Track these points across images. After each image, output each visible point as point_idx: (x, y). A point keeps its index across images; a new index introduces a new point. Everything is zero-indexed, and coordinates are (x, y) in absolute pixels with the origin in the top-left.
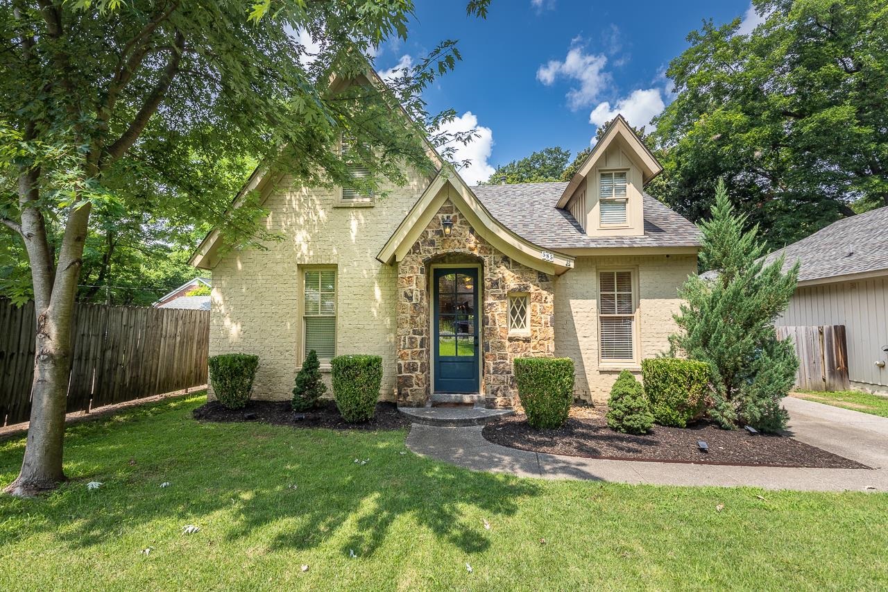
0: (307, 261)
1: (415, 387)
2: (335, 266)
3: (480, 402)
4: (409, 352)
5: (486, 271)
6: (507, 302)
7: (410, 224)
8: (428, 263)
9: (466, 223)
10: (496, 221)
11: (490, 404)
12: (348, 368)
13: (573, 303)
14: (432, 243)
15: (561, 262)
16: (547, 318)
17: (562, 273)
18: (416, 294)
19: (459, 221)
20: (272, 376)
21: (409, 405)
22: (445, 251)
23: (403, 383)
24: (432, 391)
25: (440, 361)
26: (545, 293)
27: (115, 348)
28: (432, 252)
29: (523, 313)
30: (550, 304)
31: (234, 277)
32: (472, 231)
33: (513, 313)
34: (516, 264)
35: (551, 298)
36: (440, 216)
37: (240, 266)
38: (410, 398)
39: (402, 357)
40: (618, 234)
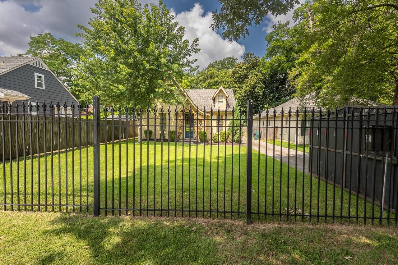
0: (161, 113)
1: (182, 136)
3: (193, 139)
8: (184, 114)
9: (191, 106)
10: (196, 107)
11: (195, 139)
12: (171, 132)
14: (185, 110)
15: (208, 114)
16: (205, 124)
17: (208, 116)
23: (179, 136)
24: (184, 138)
25: (186, 132)
30: (206, 122)
32: (192, 108)
36: (186, 105)
38: (180, 138)
39: (179, 131)
40: (221, 108)
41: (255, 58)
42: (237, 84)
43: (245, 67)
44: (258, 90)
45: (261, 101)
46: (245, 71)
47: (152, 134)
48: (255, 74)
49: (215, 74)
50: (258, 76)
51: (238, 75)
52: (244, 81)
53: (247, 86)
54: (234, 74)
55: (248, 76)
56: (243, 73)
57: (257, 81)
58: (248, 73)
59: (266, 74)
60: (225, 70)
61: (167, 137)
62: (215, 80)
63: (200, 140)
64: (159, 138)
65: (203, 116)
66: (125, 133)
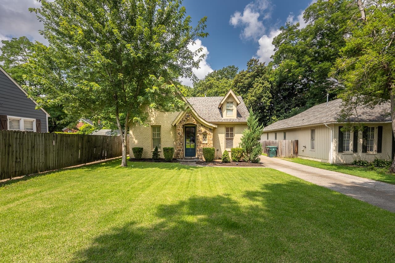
0: (154, 125)
1: (181, 155)
2: (160, 126)
3: (196, 158)
4: (179, 147)
5: (197, 127)
6: (202, 135)
7: (179, 117)
8: (183, 126)
9: (193, 116)
10: (199, 116)
11: (198, 158)
12: (167, 150)
13: (219, 135)
14: (184, 121)
15: (214, 126)
16: (211, 139)
17: (215, 128)
18: (181, 133)
19: (191, 116)
20: (146, 153)
21: (179, 159)
22: (188, 123)
23: (178, 154)
24: (184, 156)
25: (186, 149)
26: (211, 133)
28: (185, 123)
29: (206, 138)
30: (212, 136)
31: (135, 128)
32: (194, 118)
33: (204, 138)
34: (204, 126)
35: (212, 134)
36: (186, 114)
37: (137, 126)
38: (179, 157)
39: (177, 148)
40: (231, 118)
41: (261, 65)
42: (240, 94)
43: (249, 75)
44: (265, 100)
45: (268, 113)
46: (250, 80)
47: (142, 153)
48: (260, 83)
49: (215, 84)
50: (265, 85)
51: (241, 84)
52: (249, 90)
53: (252, 96)
54: (236, 83)
55: (253, 85)
56: (246, 82)
57: (263, 90)
58: (252, 81)
59: (274, 82)
60: (225, 80)
61: (162, 155)
62: (215, 90)
63: (206, 159)
64: (151, 157)
65: (208, 128)
66: (108, 151)
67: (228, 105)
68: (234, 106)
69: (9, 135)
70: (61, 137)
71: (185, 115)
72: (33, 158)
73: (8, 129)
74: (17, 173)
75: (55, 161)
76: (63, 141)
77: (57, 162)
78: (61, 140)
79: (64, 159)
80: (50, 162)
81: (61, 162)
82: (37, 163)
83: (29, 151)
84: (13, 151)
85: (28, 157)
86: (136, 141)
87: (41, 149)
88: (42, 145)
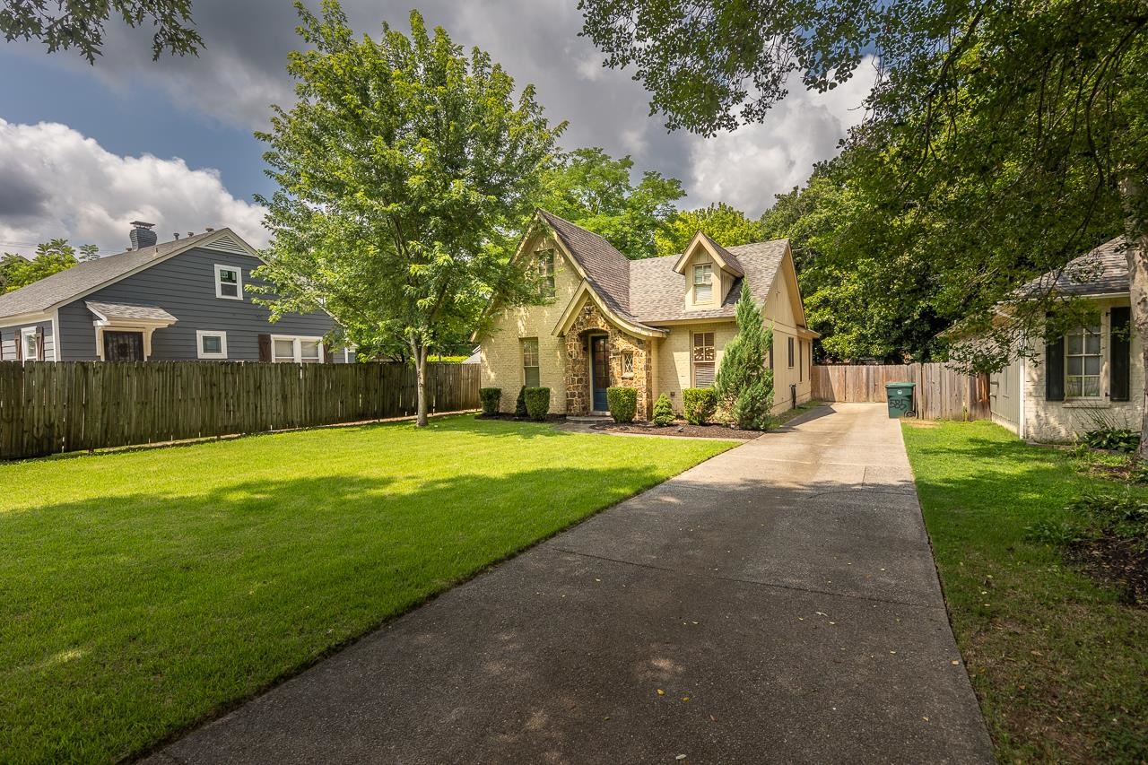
0: (524, 336)
1: (575, 405)
2: (537, 338)
4: (572, 386)
5: (610, 338)
7: (568, 315)
9: (599, 311)
12: (539, 392)
13: (675, 354)
14: (582, 324)
16: (642, 365)
18: (575, 353)
19: (595, 310)
20: (508, 400)
22: (589, 328)
23: (569, 403)
24: (592, 409)
26: (641, 351)
27: (441, 385)
28: (582, 329)
30: (644, 357)
32: (602, 316)
33: (626, 363)
34: (625, 334)
35: (644, 353)
37: (493, 340)
38: (572, 412)
39: (568, 389)
40: (705, 308)
47: (498, 400)
64: (514, 410)
65: (633, 338)
66: (441, 396)
67: (700, 272)
68: (713, 274)
69: (212, 368)
70: (316, 369)
71: (583, 309)
72: (259, 406)
73: (273, 361)
74: (229, 429)
75: (306, 412)
76: (320, 376)
77: (308, 413)
78: (316, 376)
79: (324, 409)
80: (294, 414)
81: (319, 413)
82: (267, 414)
83: (251, 394)
84: (220, 394)
85: (248, 404)
86: (493, 375)
87: (274, 392)
88: (277, 383)
